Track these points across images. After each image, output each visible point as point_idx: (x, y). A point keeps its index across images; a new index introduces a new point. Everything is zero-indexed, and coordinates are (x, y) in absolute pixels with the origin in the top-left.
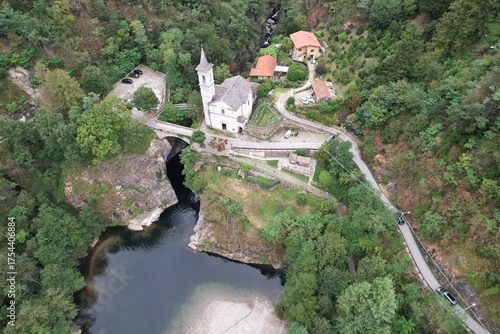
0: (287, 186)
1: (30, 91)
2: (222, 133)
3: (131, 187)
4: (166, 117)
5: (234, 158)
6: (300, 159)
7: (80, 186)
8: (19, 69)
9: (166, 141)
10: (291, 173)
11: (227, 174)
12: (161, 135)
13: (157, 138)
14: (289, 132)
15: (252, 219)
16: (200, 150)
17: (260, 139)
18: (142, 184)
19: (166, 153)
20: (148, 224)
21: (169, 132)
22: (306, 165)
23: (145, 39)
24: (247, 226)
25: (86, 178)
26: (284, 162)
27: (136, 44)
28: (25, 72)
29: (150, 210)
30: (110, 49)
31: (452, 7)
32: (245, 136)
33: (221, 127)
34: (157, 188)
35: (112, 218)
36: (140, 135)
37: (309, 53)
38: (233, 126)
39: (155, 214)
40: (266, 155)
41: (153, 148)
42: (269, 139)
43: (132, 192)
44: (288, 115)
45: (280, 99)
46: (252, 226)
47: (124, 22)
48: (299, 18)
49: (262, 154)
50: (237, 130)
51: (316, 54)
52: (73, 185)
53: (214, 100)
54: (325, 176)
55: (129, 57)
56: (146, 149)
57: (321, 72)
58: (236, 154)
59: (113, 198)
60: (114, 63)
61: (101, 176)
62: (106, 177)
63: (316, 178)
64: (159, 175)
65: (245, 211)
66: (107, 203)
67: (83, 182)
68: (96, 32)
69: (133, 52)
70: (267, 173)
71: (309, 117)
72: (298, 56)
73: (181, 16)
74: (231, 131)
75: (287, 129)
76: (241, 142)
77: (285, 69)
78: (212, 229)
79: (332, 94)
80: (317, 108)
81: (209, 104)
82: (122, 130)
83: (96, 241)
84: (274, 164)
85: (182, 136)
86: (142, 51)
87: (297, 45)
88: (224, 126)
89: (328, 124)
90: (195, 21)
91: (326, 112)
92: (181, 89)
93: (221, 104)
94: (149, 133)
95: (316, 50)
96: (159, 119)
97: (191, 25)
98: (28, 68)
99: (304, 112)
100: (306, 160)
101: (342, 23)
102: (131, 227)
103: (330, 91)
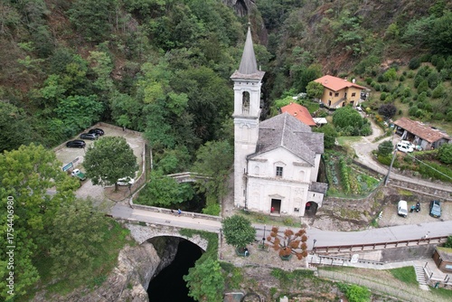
2: (272, 219)
4: (150, 197)
5: (323, 273)
9: (150, 248)
12: (141, 235)
13: (133, 242)
14: (404, 205)
16: (239, 262)
17: (359, 224)
19: (148, 275)
21: (160, 227)
23: (110, 84)
30: (51, 88)
32: (327, 221)
33: (268, 207)
36: (95, 237)
37: (349, 98)
38: (297, 202)
40: (386, 257)
41: (124, 266)
42: (373, 222)
49: (377, 255)
50: (302, 209)
51: (358, 99)
53: (260, 148)
56: (108, 270)
58: (325, 262)
60: (54, 115)
72: (334, 103)
74: (291, 212)
76: (321, 234)
80: (434, 157)
81: (248, 158)
82: (48, 229)
85: (190, 232)
88: (276, 204)
92: (173, 151)
93: (276, 156)
94: (116, 231)
95: (358, 94)
96: (138, 201)
99: (413, 166)
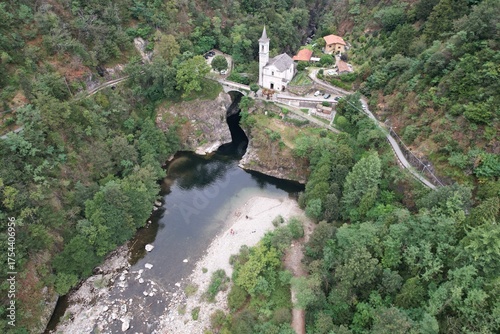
0: (314, 125)
1: (143, 54)
3: (202, 122)
5: (278, 105)
6: (325, 108)
7: (167, 117)
8: (140, 39)
9: (228, 94)
10: (318, 118)
11: (271, 116)
12: (227, 90)
13: (224, 92)
14: (318, 92)
15: (287, 143)
16: (254, 98)
17: (297, 95)
18: (210, 121)
19: (227, 105)
20: (210, 152)
21: (233, 88)
22: (328, 113)
23: (220, 31)
24: (283, 147)
25: (173, 112)
26: (313, 110)
27: (213, 34)
28: (143, 41)
29: (212, 141)
30: (197, 33)
31: (434, 8)
32: (287, 92)
33: (269, 87)
34: (219, 126)
35: (185, 144)
37: (337, 49)
38: (278, 86)
39: (216, 146)
40: (300, 105)
41: (220, 98)
42: (303, 96)
43: (202, 125)
44: (317, 81)
45: (313, 73)
46: (287, 147)
47: (208, 18)
48: (331, 27)
49: (298, 104)
50: (281, 89)
51: (342, 50)
52: (163, 116)
53: (267, 64)
54: (342, 119)
55: (207, 42)
56: (216, 97)
57: (344, 58)
58: (279, 102)
59: (189, 128)
61: (183, 111)
62: (186, 113)
63: (335, 122)
64: (222, 119)
65: (283, 138)
66: (184, 131)
67: (170, 115)
68: (190, 21)
69: (211, 39)
70: (300, 116)
71: (333, 84)
72: (328, 51)
73: (246, 19)
74: (277, 89)
75: (316, 90)
76: (284, 95)
77: (318, 59)
78: (257, 152)
79: (350, 70)
80: (339, 78)
81: (263, 68)
83: (172, 158)
84: (306, 111)
85: (241, 90)
86: (217, 39)
87: (328, 43)
88: (272, 85)
89: (346, 89)
90: (256, 22)
91: (345, 81)
93: (272, 68)
94: (219, 87)
95: (342, 47)
96: (226, 79)
97: (253, 25)
98: (144, 39)
99: (329, 80)
100: (329, 109)
101: (363, 30)
102: (197, 152)
103: (350, 68)
